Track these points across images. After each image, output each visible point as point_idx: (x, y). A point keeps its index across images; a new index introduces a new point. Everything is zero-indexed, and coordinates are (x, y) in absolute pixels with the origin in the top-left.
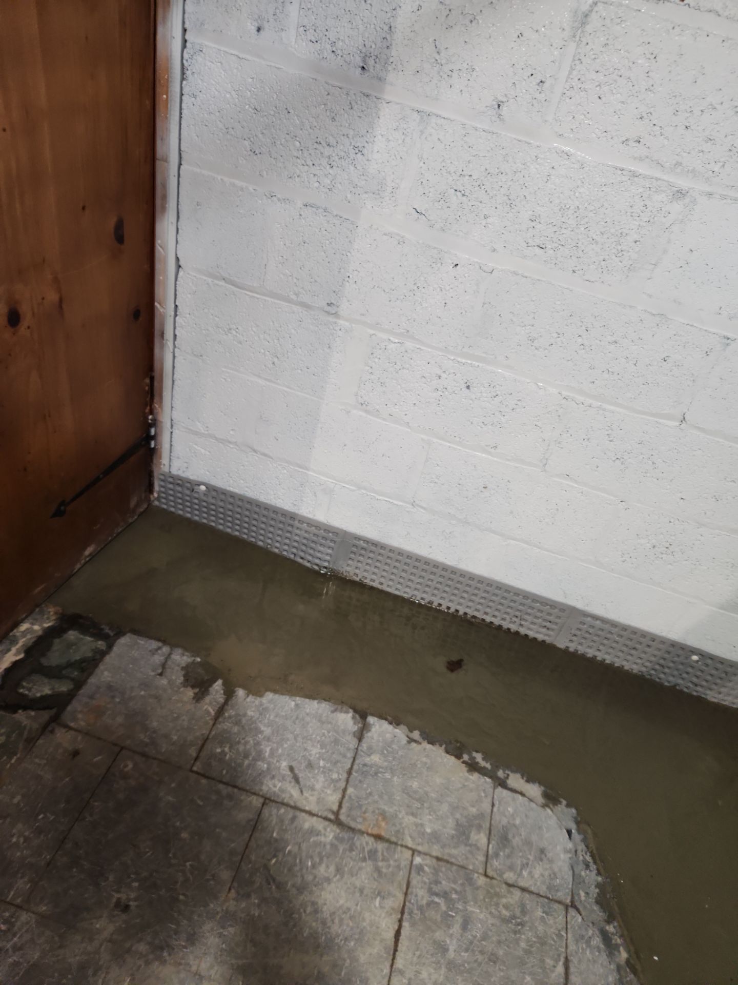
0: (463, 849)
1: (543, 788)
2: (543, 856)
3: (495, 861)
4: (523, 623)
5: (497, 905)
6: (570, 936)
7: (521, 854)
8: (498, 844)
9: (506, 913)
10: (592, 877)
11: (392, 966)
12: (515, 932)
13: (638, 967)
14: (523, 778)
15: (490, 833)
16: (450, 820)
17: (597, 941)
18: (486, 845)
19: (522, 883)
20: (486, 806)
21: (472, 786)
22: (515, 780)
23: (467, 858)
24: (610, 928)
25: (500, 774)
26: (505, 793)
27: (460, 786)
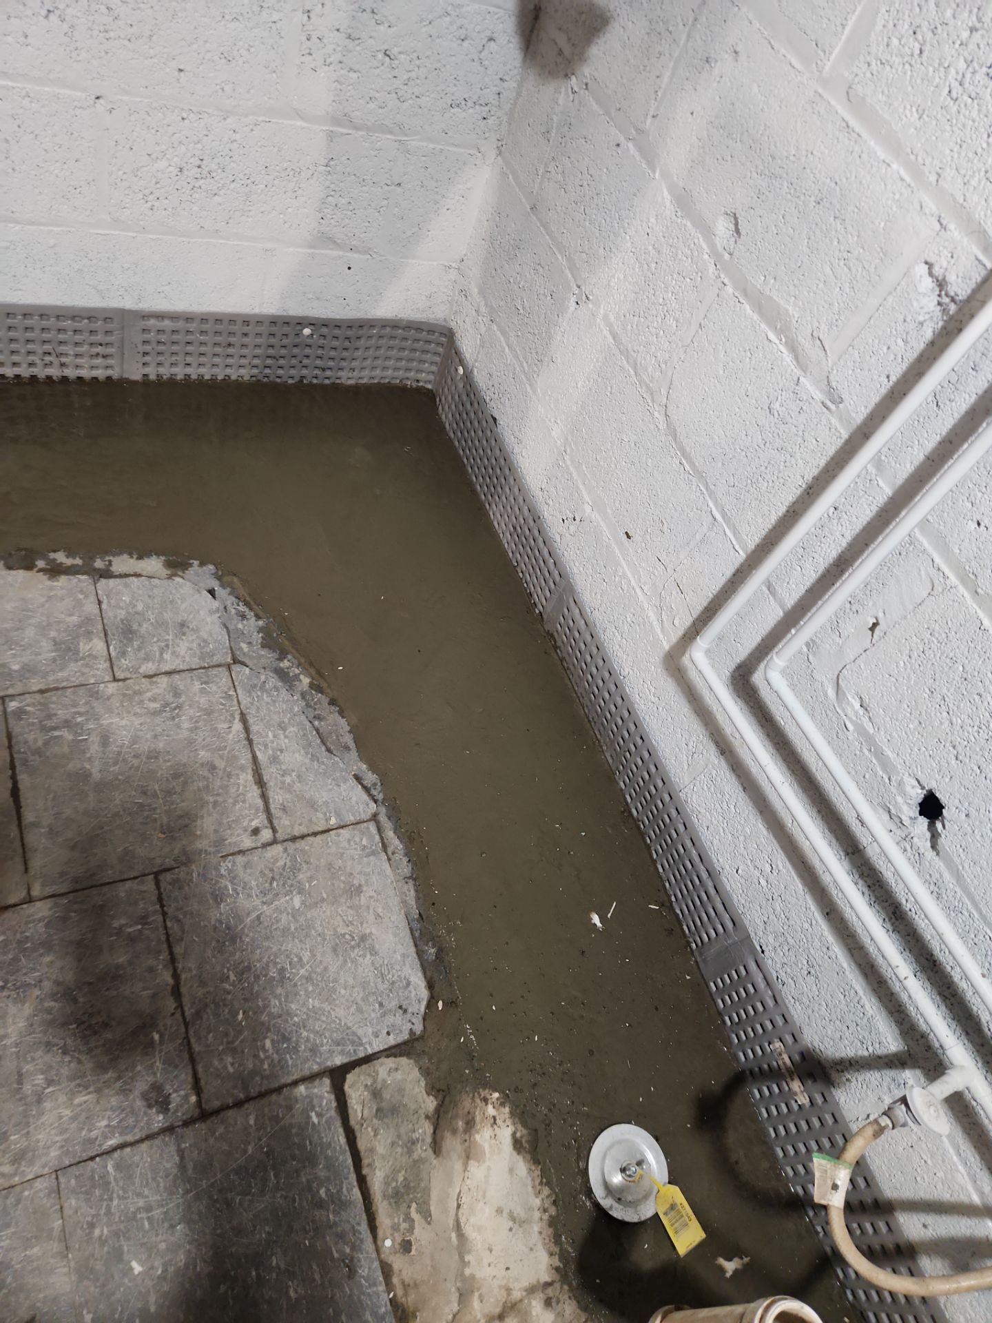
0: (73, 666)
1: (163, 558)
2: (185, 629)
3: (123, 660)
4: (63, 360)
5: (142, 702)
6: (239, 692)
7: (155, 639)
8: (121, 641)
9: (154, 706)
10: (252, 626)
11: (20, 825)
12: (173, 719)
13: (324, 685)
14: (132, 557)
15: (106, 635)
16: (44, 644)
17: (273, 681)
18: (105, 648)
19: (166, 667)
20: (91, 608)
21: (60, 593)
22: (122, 563)
23: (83, 674)
24: (285, 664)
25: (99, 564)
26: (112, 582)
27: (44, 600)
